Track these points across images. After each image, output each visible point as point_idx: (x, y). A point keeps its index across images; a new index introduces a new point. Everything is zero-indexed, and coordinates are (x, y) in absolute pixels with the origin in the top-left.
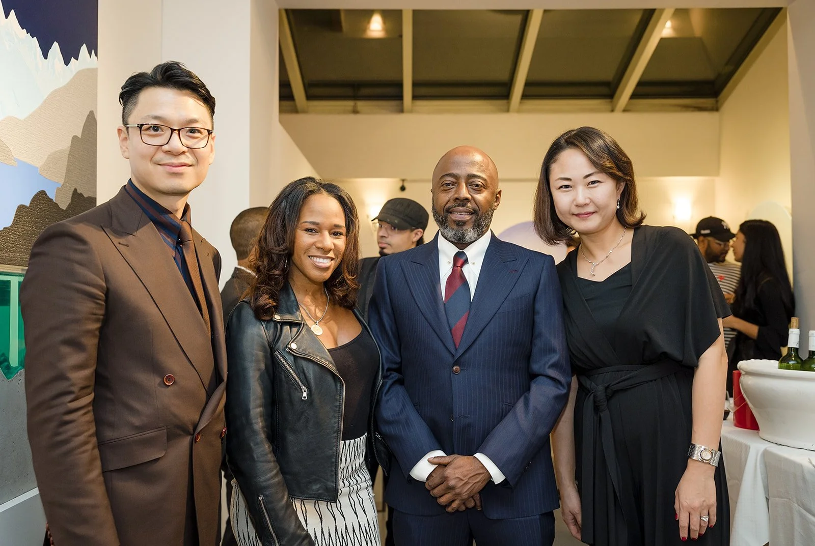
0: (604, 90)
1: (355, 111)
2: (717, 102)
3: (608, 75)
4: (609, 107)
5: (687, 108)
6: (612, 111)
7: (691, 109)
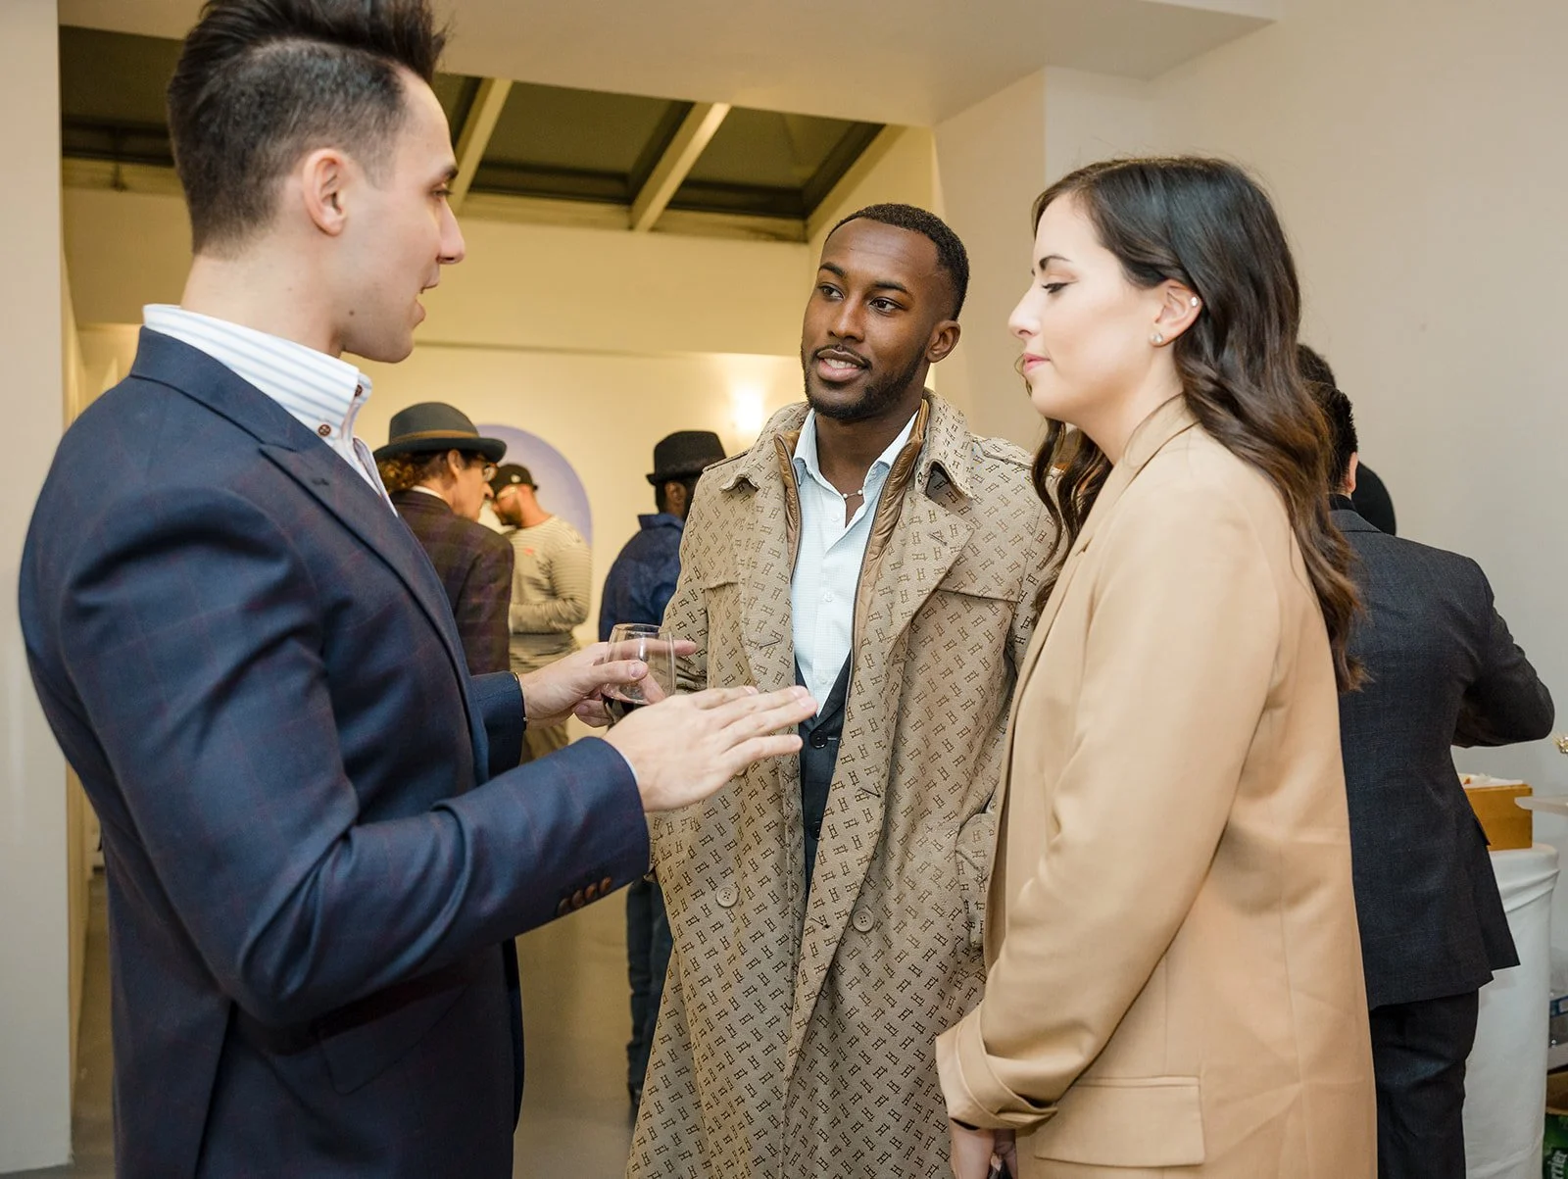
0: (615, 187)
1: (118, 185)
2: (806, 227)
3: (625, 160)
4: (623, 219)
5: (757, 234)
6: (631, 228)
7: (763, 236)
